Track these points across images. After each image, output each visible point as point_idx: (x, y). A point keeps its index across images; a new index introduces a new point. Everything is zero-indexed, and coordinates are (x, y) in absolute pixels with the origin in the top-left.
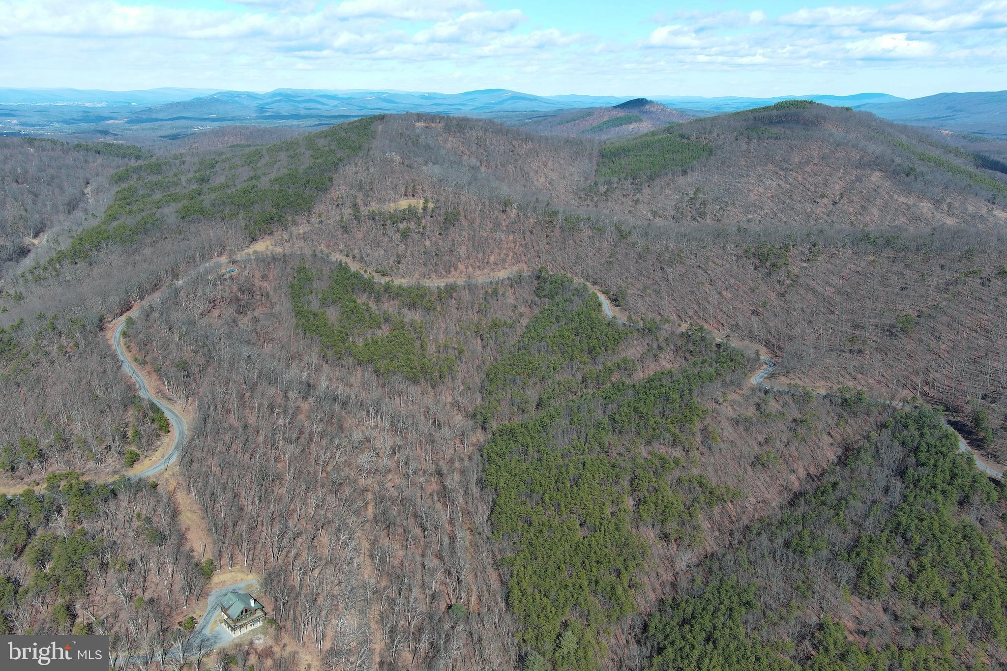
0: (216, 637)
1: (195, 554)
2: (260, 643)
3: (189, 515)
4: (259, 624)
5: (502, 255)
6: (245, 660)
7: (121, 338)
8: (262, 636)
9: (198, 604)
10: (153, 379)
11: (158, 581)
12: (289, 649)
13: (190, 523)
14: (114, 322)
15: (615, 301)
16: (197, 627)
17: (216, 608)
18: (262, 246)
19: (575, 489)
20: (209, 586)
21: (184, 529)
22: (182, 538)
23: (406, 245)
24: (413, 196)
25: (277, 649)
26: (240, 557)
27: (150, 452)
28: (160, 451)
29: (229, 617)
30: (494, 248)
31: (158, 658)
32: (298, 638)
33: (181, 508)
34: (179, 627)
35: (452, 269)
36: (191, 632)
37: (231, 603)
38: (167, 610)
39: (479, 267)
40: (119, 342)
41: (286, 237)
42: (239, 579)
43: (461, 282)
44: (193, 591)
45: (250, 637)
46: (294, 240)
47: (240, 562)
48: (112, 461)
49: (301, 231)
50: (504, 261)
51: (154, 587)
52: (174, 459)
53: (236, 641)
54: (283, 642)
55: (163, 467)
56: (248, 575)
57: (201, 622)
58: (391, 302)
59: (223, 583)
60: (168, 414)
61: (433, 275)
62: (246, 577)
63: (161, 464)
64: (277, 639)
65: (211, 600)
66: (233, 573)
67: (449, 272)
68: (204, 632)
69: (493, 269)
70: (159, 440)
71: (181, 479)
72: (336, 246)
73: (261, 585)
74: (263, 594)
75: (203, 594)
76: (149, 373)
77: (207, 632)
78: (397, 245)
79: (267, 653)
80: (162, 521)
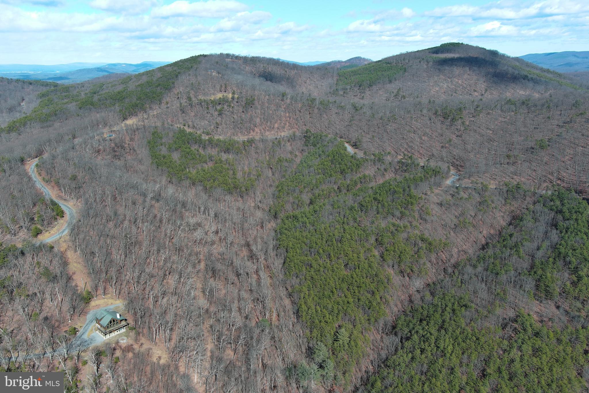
0: (92, 340)
1: (79, 288)
2: (124, 342)
3: (75, 265)
4: (123, 330)
5: (282, 124)
6: (113, 354)
7: (35, 168)
8: (125, 338)
9: (79, 319)
10: (55, 190)
11: (51, 306)
12: (145, 347)
13: (76, 270)
14: (31, 161)
15: (355, 146)
16: (78, 334)
17: (92, 322)
18: (131, 122)
19: (340, 245)
20: (88, 308)
21: (71, 273)
22: (69, 279)
23: (222, 118)
24: (225, 91)
25: (136, 347)
26: (110, 289)
27: (49, 228)
28: (56, 227)
29: (101, 326)
30: (277, 121)
31: (48, 355)
32: (152, 340)
33: (70, 260)
34: (65, 334)
35: (251, 131)
36: (75, 337)
37: (102, 316)
38: (57, 324)
39: (268, 130)
40: (34, 171)
41: (145, 116)
42: (110, 303)
43: (257, 138)
44: (76, 311)
45: (116, 339)
46: (151, 118)
47: (110, 292)
48: (23, 234)
49: (155, 113)
50: (284, 127)
51: (48, 309)
52: (66, 232)
53: (106, 341)
54: (141, 342)
55: (58, 236)
56: (116, 300)
57: (81, 330)
58: (213, 150)
59: (98, 306)
60: (63, 208)
61: (239, 134)
62: (115, 302)
63: (57, 235)
64: (136, 340)
65: (89, 316)
66: (105, 300)
67: (250, 133)
68: (83, 337)
69: (277, 131)
70: (57, 221)
71: (70, 244)
72: (177, 121)
73: (126, 307)
74: (126, 312)
75: (83, 313)
76: (53, 187)
77: (85, 337)
78: (216, 118)
79: (129, 348)
80: (56, 268)
